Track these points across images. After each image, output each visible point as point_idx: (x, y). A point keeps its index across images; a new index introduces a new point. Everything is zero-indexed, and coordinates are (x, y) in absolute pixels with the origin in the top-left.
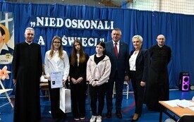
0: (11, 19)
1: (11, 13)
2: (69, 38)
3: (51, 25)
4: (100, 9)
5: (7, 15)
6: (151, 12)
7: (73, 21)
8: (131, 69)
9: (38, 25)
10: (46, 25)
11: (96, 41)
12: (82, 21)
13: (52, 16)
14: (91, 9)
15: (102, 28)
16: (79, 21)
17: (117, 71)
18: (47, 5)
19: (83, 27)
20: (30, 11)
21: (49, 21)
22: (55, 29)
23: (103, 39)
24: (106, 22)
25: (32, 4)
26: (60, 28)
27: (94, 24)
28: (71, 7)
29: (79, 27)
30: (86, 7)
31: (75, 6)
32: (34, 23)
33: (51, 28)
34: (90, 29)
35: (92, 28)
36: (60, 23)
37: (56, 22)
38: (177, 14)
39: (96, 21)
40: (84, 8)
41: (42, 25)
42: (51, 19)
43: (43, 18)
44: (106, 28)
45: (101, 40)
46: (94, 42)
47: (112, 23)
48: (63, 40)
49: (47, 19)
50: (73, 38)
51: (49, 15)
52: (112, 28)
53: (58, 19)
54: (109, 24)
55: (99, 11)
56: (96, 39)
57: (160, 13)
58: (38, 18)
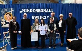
0: (13, 11)
3: (28, 12)
4: (47, 4)
6: (69, 4)
7: (36, 9)
9: (23, 12)
10: (26, 12)
12: (40, 9)
13: (28, 8)
14: (43, 4)
15: (48, 12)
16: (39, 9)
18: (26, 4)
19: (40, 12)
20: (20, 7)
22: (29, 13)
24: (50, 9)
25: (20, 4)
26: (31, 13)
28: (35, 4)
29: (39, 12)
30: (41, 4)
31: (37, 4)
32: (21, 11)
33: (28, 13)
34: (43, 13)
35: (44, 12)
36: (31, 11)
37: (29, 10)
38: (80, 4)
39: (45, 9)
42: (28, 9)
43: (24, 9)
45: (48, 16)
47: (52, 9)
48: (33, 17)
49: (26, 9)
50: (36, 16)
52: (52, 11)
53: (30, 9)
55: (46, 5)
56: (46, 16)
57: (72, 4)
58: (23, 9)
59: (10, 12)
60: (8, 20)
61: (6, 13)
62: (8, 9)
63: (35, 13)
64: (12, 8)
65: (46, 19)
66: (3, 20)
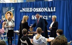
7: (37, 8)
11: (47, 17)
12: (41, 8)
14: (44, 3)
15: (50, 11)
16: (39, 8)
18: (26, 3)
19: (41, 11)
22: (29, 12)
23: (50, 16)
24: (52, 8)
26: (31, 12)
27: (46, 9)
29: (39, 11)
32: (22, 11)
35: (45, 11)
39: (47, 8)
41: (24, 11)
42: (28, 8)
43: (25, 8)
44: (52, 11)
45: (49, 16)
46: (46, 18)
47: (55, 8)
49: (26, 8)
52: (55, 11)
54: (53, 9)
56: (47, 16)
58: (23, 8)
62: (9, 8)
63: (36, 12)
65: (47, 19)
66: (4, 19)
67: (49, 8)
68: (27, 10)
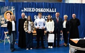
0: (14, 9)
1: (14, 7)
2: (37, 16)
3: (30, 11)
4: (50, 4)
5: (12, 7)
6: (73, 4)
7: (39, 9)
8: (64, 27)
9: (24, 11)
10: (28, 11)
12: (43, 9)
14: (46, 4)
15: (51, 12)
16: (41, 9)
17: (57, 29)
18: (28, 3)
19: (43, 11)
20: (21, 5)
21: (29, 9)
24: (53, 9)
25: (22, 3)
26: (33, 12)
27: (48, 10)
28: (38, 3)
29: (41, 11)
30: (44, 3)
32: (23, 10)
33: (30, 12)
35: (47, 12)
36: (33, 10)
37: (32, 10)
40: (43, 4)
43: (26, 8)
44: (53, 11)
47: (55, 9)
48: (35, 17)
49: (28, 8)
51: (29, 7)
52: (55, 11)
53: (33, 9)
57: (77, 4)
58: (24, 8)
59: (11, 11)
60: (8, 19)
61: (6, 11)
62: (8, 8)
63: (38, 12)
64: (13, 6)
66: (3, 19)
67: (50, 9)
68: (29, 10)
